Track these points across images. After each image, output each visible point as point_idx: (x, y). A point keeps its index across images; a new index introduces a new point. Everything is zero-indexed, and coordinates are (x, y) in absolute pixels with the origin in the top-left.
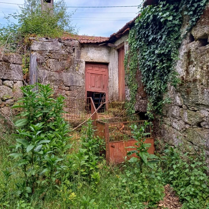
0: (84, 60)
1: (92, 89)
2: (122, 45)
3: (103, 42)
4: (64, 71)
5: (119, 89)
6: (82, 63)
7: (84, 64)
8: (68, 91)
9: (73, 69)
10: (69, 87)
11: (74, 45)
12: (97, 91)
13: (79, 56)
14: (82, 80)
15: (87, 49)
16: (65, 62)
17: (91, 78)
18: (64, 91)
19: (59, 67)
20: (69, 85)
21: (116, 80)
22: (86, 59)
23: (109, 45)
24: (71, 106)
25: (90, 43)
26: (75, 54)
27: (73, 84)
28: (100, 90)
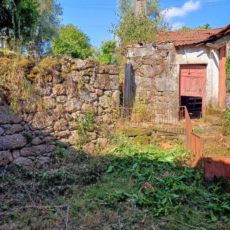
0: (178, 63)
1: (186, 93)
2: (224, 45)
3: (201, 42)
4: (156, 76)
5: (219, 93)
6: (176, 66)
7: (178, 67)
8: (161, 97)
9: (167, 73)
10: (161, 92)
11: (168, 49)
12: (192, 96)
13: (173, 59)
14: (176, 85)
15: (183, 51)
16: (159, 66)
17: (185, 81)
18: (157, 96)
19: (152, 72)
20: (161, 91)
21: (215, 84)
22: (180, 62)
23: (208, 44)
24: (163, 111)
25: (186, 45)
26: (169, 58)
27: (166, 89)
28: (196, 95)
